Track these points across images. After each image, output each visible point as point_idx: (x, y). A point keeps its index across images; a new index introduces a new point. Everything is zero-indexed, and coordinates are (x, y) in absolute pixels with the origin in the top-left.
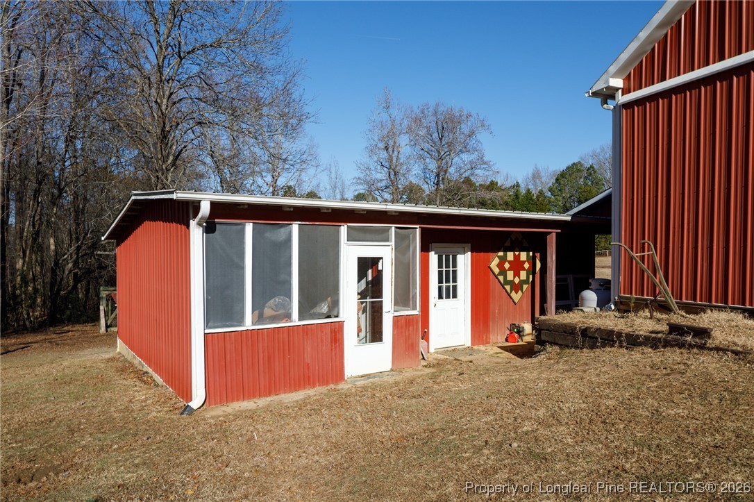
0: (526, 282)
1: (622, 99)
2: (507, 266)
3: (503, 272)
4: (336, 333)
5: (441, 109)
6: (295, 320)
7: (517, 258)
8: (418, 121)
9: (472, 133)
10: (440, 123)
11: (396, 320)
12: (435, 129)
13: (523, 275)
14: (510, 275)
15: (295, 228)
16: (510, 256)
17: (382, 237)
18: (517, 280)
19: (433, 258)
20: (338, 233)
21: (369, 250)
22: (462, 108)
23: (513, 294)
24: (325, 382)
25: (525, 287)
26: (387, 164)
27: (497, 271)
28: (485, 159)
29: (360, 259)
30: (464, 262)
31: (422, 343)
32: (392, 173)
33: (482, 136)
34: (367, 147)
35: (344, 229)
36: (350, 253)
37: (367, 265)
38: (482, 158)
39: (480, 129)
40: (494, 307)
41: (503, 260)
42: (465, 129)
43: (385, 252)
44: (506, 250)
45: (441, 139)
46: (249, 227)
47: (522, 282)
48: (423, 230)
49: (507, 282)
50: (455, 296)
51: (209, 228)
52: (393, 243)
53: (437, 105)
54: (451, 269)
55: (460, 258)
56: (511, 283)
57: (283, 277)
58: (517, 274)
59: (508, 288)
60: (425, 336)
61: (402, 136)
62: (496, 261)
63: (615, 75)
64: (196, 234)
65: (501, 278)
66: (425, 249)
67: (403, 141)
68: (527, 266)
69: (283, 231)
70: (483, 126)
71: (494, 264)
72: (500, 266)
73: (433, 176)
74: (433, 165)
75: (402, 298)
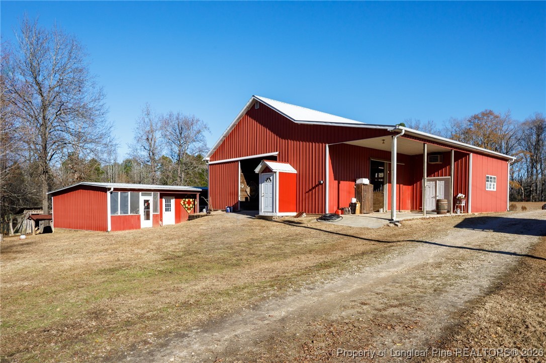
0: (192, 207)
1: (210, 163)
2: (186, 203)
3: (185, 204)
4: (139, 217)
5: (180, 117)
6: (129, 214)
7: (189, 201)
8: (166, 123)
9: (199, 132)
10: (180, 124)
11: (153, 215)
12: (177, 127)
13: (191, 205)
14: (187, 205)
15: (129, 193)
16: (187, 200)
17: (150, 195)
18: (189, 207)
19: (164, 200)
20: (139, 194)
21: (147, 198)
22: (194, 115)
23: (188, 211)
24: (136, 228)
25: (192, 209)
26: (147, 148)
27: (183, 204)
28: (207, 146)
29: (145, 200)
30: (173, 201)
31: (160, 222)
32: (151, 154)
33: (205, 133)
34: (135, 138)
35: (140, 193)
36: (142, 198)
37: (146, 202)
38: (206, 145)
39: (204, 129)
40: (182, 214)
41: (185, 201)
42: (196, 128)
43: (150, 198)
44: (186, 198)
45: (181, 134)
46: (119, 193)
47: (191, 208)
48: (160, 193)
49: (186, 207)
50: (170, 211)
51: (111, 193)
52: (152, 196)
53: (178, 114)
54: (169, 203)
55: (172, 200)
56: (187, 208)
57: (127, 204)
58: (189, 205)
59: (186, 209)
60: (161, 220)
61: (157, 132)
62: (183, 201)
63: (208, 157)
64: (109, 193)
65: (184, 206)
66: (161, 197)
67: (158, 135)
68: (192, 203)
69: (127, 194)
70: (206, 128)
71: (182, 202)
72: (184, 203)
73: (176, 155)
74: (176, 149)
75: (155, 210)
